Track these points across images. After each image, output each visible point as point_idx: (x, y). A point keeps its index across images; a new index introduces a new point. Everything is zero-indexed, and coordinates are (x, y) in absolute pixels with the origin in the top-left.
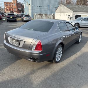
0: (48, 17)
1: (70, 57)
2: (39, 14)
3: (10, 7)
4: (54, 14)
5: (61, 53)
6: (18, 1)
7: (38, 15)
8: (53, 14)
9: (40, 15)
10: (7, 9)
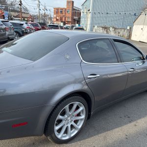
0: (119, 33)
1: (112, 129)
2: (103, 27)
3: (61, 15)
4: (130, 28)
5: (83, 117)
6: (74, 5)
7: (101, 29)
8: (128, 28)
9: (105, 28)
10: (58, 18)
